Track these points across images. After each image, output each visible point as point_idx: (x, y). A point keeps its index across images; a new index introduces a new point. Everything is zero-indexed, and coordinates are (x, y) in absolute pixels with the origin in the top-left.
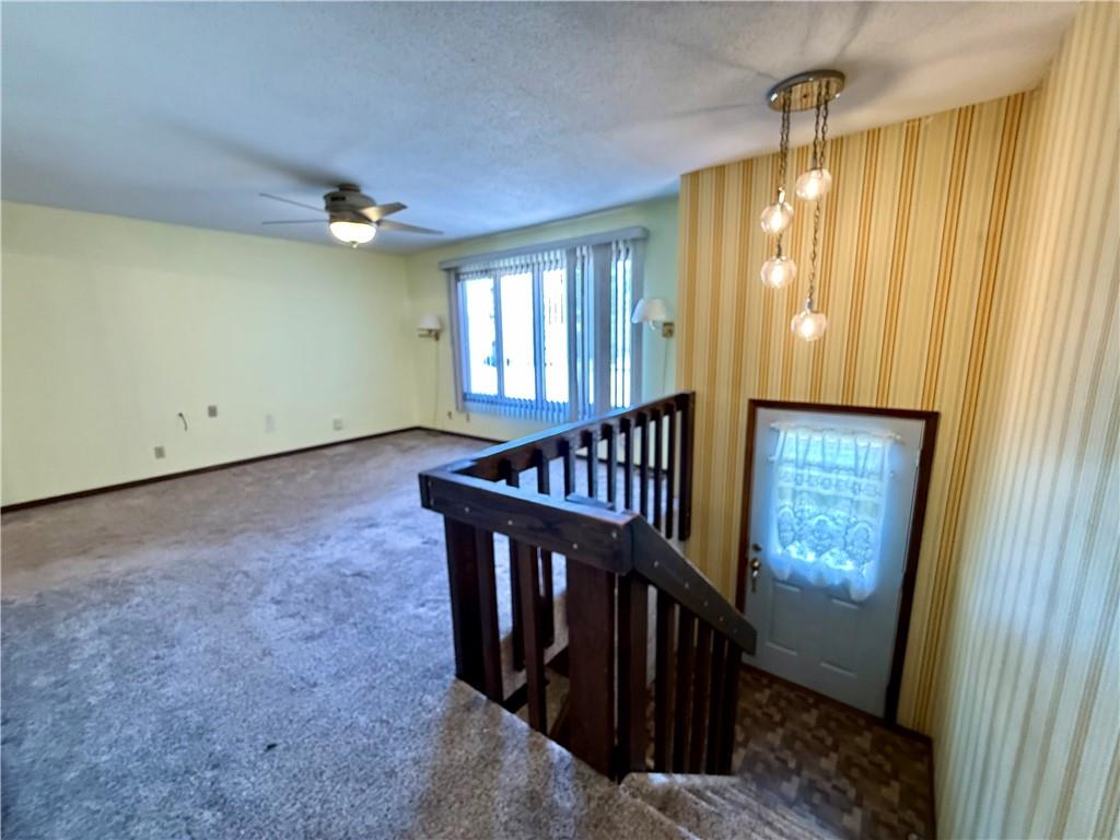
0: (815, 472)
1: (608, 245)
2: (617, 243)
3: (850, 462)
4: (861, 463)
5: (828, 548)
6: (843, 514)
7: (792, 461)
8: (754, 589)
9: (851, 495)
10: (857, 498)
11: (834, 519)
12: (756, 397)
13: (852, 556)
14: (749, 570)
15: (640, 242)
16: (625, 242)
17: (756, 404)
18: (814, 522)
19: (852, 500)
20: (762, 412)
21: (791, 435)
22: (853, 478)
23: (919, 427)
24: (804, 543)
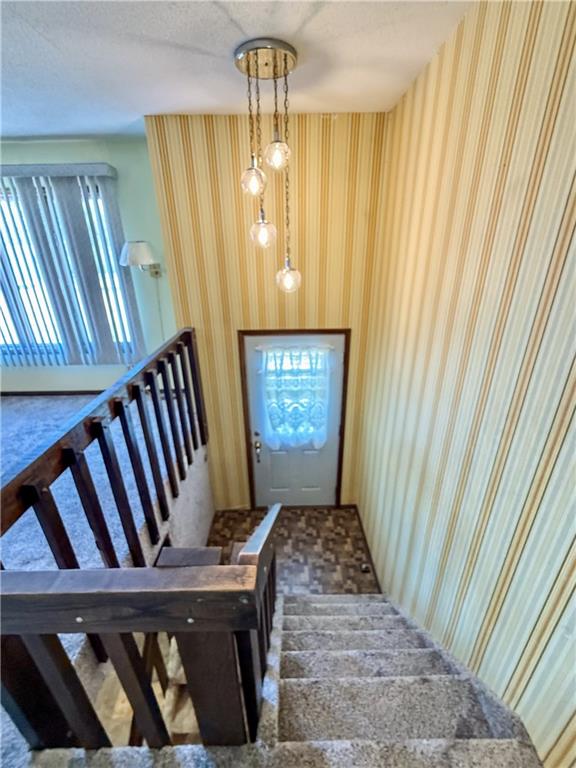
0: (288, 377)
1: (72, 179)
2: (82, 178)
3: (308, 367)
4: (314, 366)
5: (299, 424)
6: (307, 400)
7: (273, 372)
8: (259, 461)
9: (309, 387)
10: (313, 389)
11: (302, 405)
12: (242, 328)
13: (313, 424)
14: (254, 449)
15: (109, 180)
16: (91, 178)
17: (242, 334)
18: (290, 410)
19: (311, 391)
20: (248, 339)
21: (271, 354)
22: (310, 377)
23: (341, 338)
24: (287, 424)
